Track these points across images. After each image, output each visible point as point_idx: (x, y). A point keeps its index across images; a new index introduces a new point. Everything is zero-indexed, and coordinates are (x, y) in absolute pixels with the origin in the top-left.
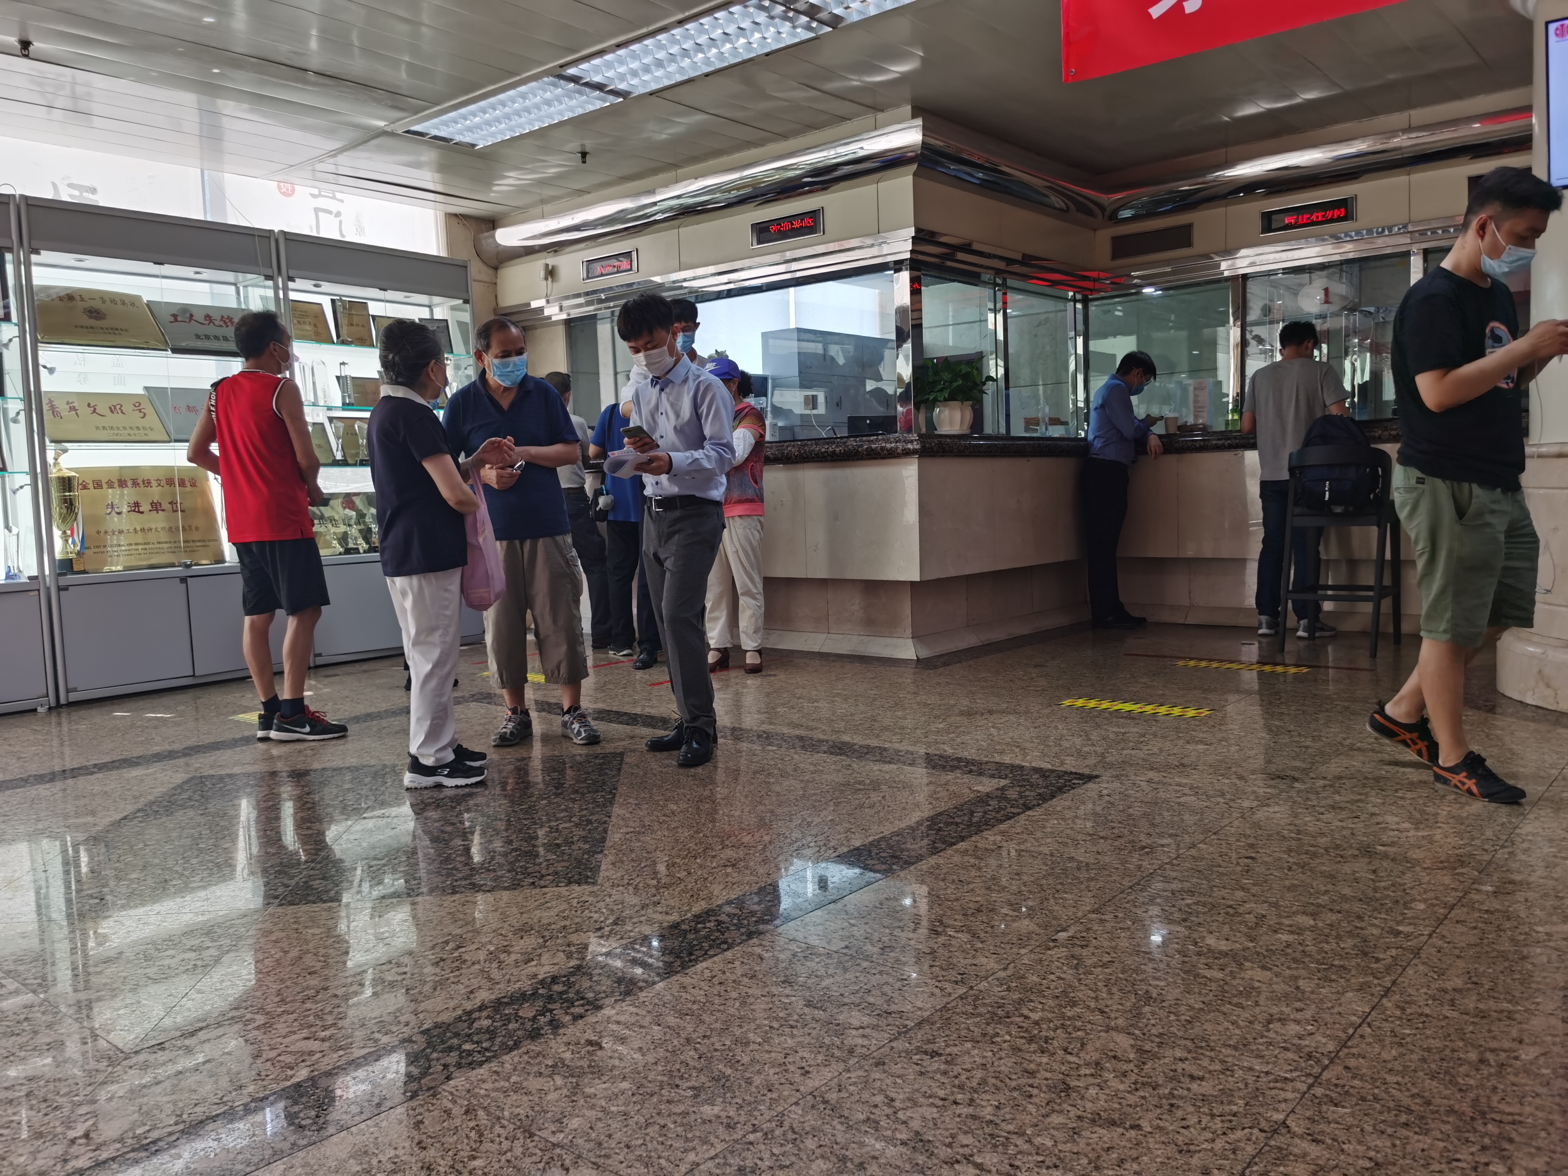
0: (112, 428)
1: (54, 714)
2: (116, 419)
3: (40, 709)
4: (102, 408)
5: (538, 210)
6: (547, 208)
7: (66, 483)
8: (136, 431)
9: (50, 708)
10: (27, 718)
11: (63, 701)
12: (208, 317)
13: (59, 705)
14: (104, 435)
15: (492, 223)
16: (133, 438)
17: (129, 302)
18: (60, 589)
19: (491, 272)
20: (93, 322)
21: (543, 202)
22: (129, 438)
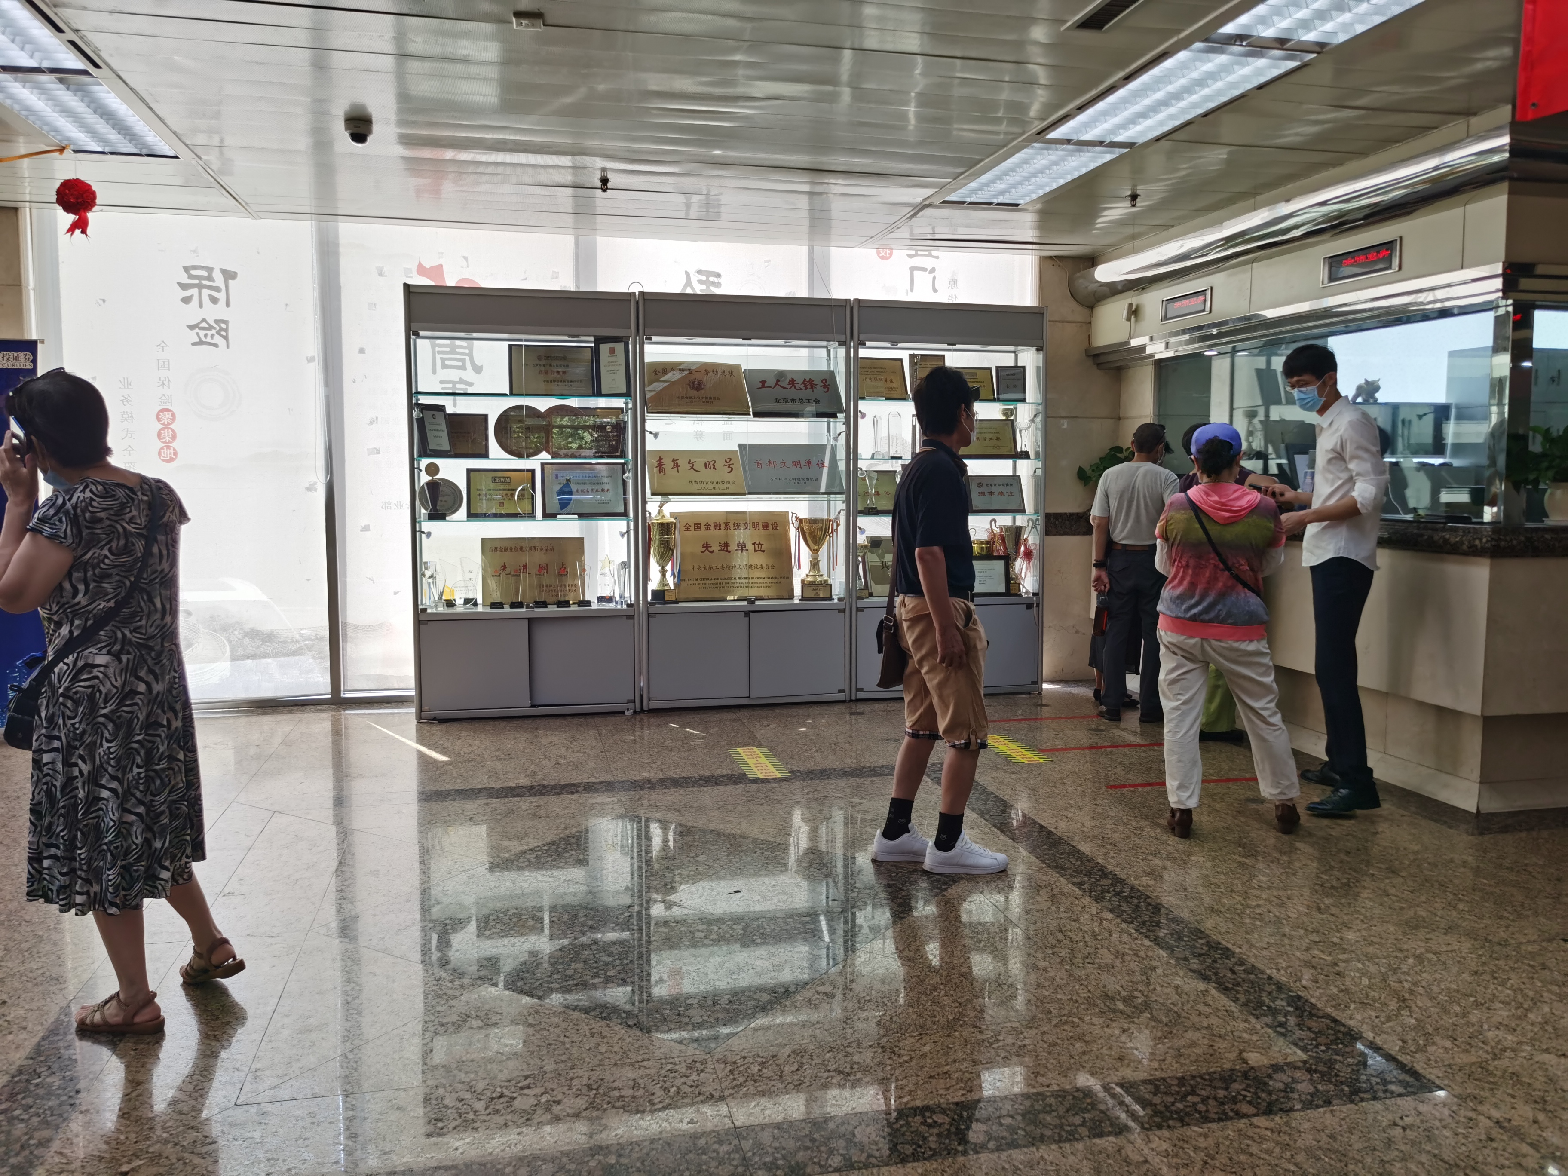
0: (702, 482)
1: (638, 717)
2: (707, 475)
3: (627, 713)
4: (700, 466)
5: (1129, 245)
6: (1137, 243)
7: (665, 528)
8: (721, 485)
9: (635, 712)
10: (617, 719)
11: (645, 708)
12: (792, 382)
13: (642, 710)
14: (695, 488)
15: (1092, 260)
16: (717, 491)
17: (729, 372)
18: (649, 615)
19: (1086, 311)
20: (694, 393)
21: (1133, 237)
22: (713, 491)
